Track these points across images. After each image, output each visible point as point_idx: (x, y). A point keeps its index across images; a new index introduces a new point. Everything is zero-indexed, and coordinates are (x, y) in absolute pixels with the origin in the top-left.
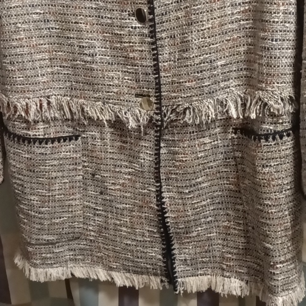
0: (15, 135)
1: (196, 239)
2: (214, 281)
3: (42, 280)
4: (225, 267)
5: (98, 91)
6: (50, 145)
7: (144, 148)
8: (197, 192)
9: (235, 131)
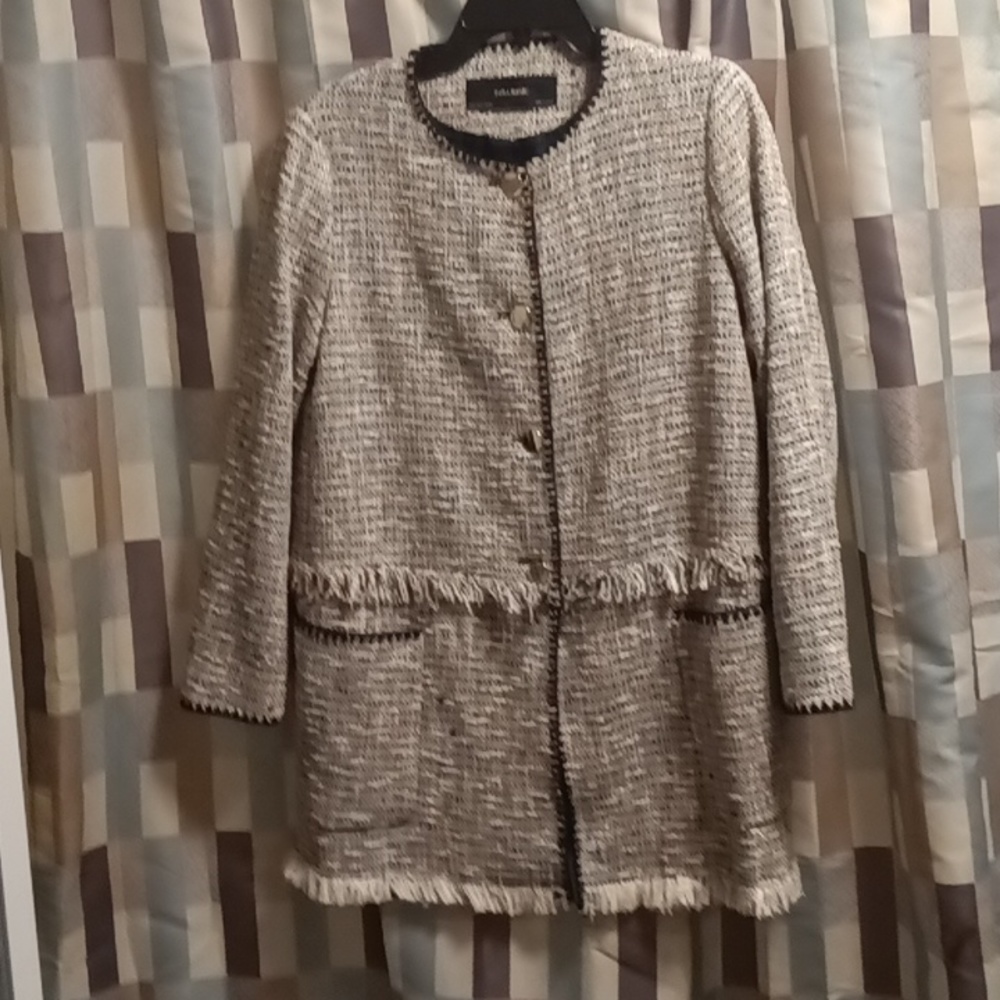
0: (320, 629)
1: (617, 811)
2: (647, 888)
3: (341, 900)
4: (666, 858)
5: (459, 554)
6: (375, 645)
7: (530, 649)
8: (619, 722)
9: (678, 614)
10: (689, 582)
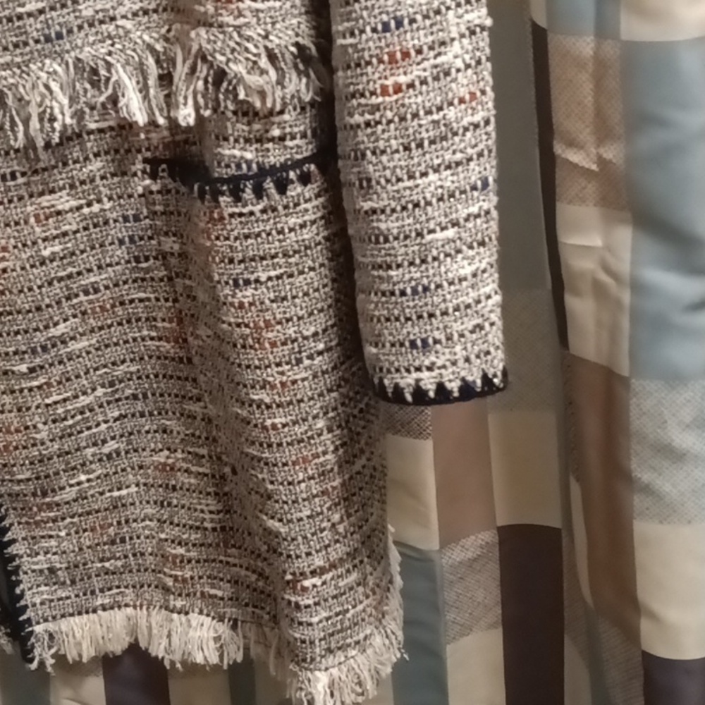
1: (76, 508)
2: (143, 623)
8: (57, 371)
9: (153, 168)
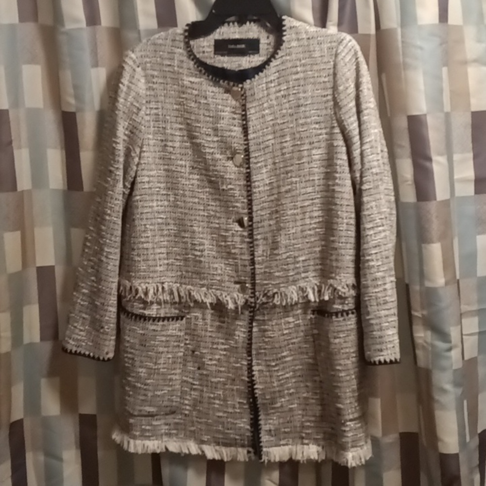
0: (133, 314)
1: (280, 410)
2: (294, 450)
3: (140, 452)
4: (304, 435)
5: (204, 279)
6: (161, 323)
7: (239, 327)
8: (282, 366)
9: (313, 312)
10: (320, 296)
